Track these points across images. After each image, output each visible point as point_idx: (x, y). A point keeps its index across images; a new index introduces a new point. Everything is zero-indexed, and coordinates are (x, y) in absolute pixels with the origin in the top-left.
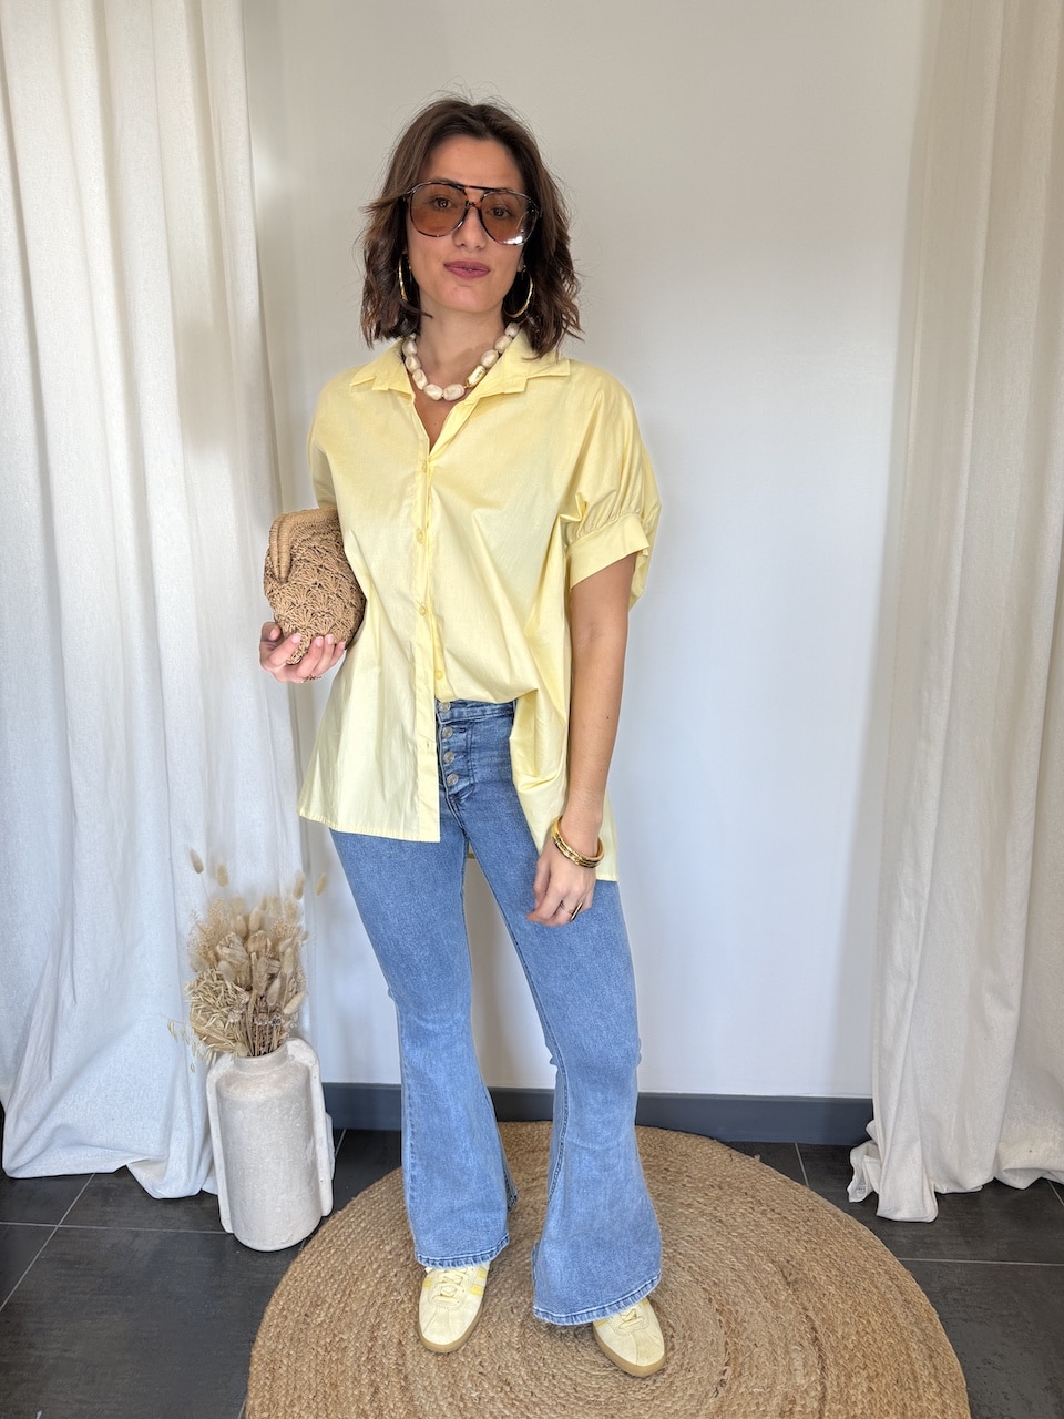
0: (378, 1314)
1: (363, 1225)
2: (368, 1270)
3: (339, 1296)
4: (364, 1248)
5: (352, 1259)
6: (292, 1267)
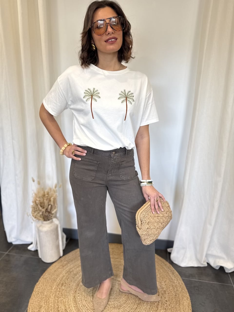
0: (57, 304)
1: (45, 285)
2: (51, 295)
3: (45, 304)
4: (48, 290)
5: (45, 293)
6: (30, 301)
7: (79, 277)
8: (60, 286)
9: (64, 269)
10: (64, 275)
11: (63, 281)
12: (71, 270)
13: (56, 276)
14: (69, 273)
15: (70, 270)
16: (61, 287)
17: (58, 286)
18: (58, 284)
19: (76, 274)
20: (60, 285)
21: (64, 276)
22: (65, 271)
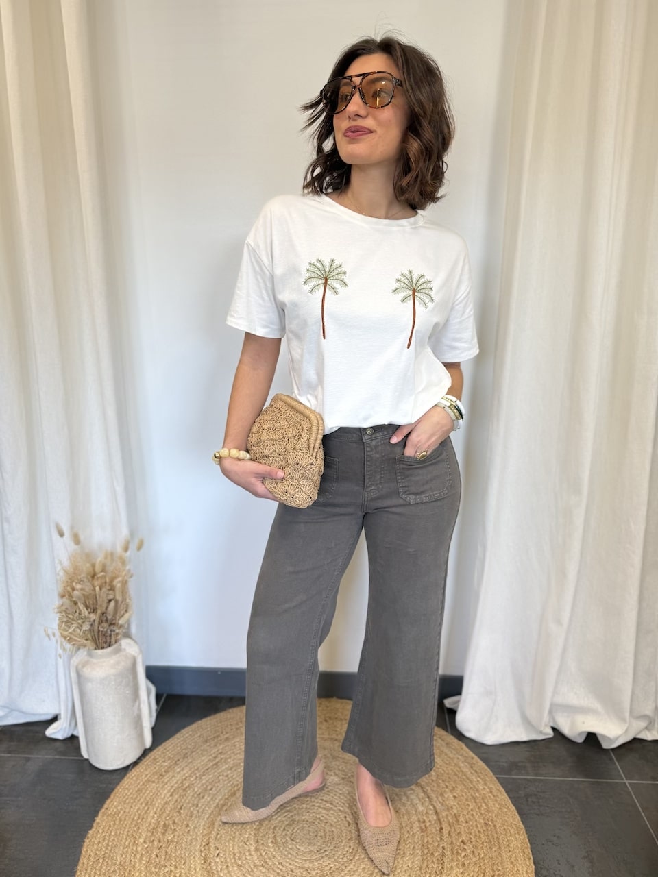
5: (119, 859)
7: (212, 802)
8: (159, 834)
10: (167, 800)
11: (168, 818)
12: (186, 783)
13: (143, 805)
14: (181, 791)
15: (182, 783)
16: (163, 834)
17: (155, 833)
19: (201, 795)
20: (160, 830)
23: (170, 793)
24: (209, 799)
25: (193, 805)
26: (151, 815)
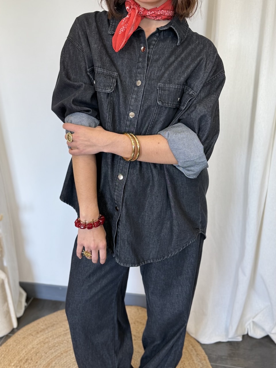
7: (54, 353)
8: (22, 363)
9: (38, 338)
10: (34, 346)
11: (30, 356)
12: (47, 340)
13: (23, 346)
14: (42, 344)
15: (45, 339)
16: (24, 363)
17: (20, 363)
18: (20, 359)
19: (51, 348)
20: (24, 361)
21: (33, 348)
22: (37, 340)
23: (37, 343)
24: (53, 351)
25: (45, 352)
26: (24, 352)
